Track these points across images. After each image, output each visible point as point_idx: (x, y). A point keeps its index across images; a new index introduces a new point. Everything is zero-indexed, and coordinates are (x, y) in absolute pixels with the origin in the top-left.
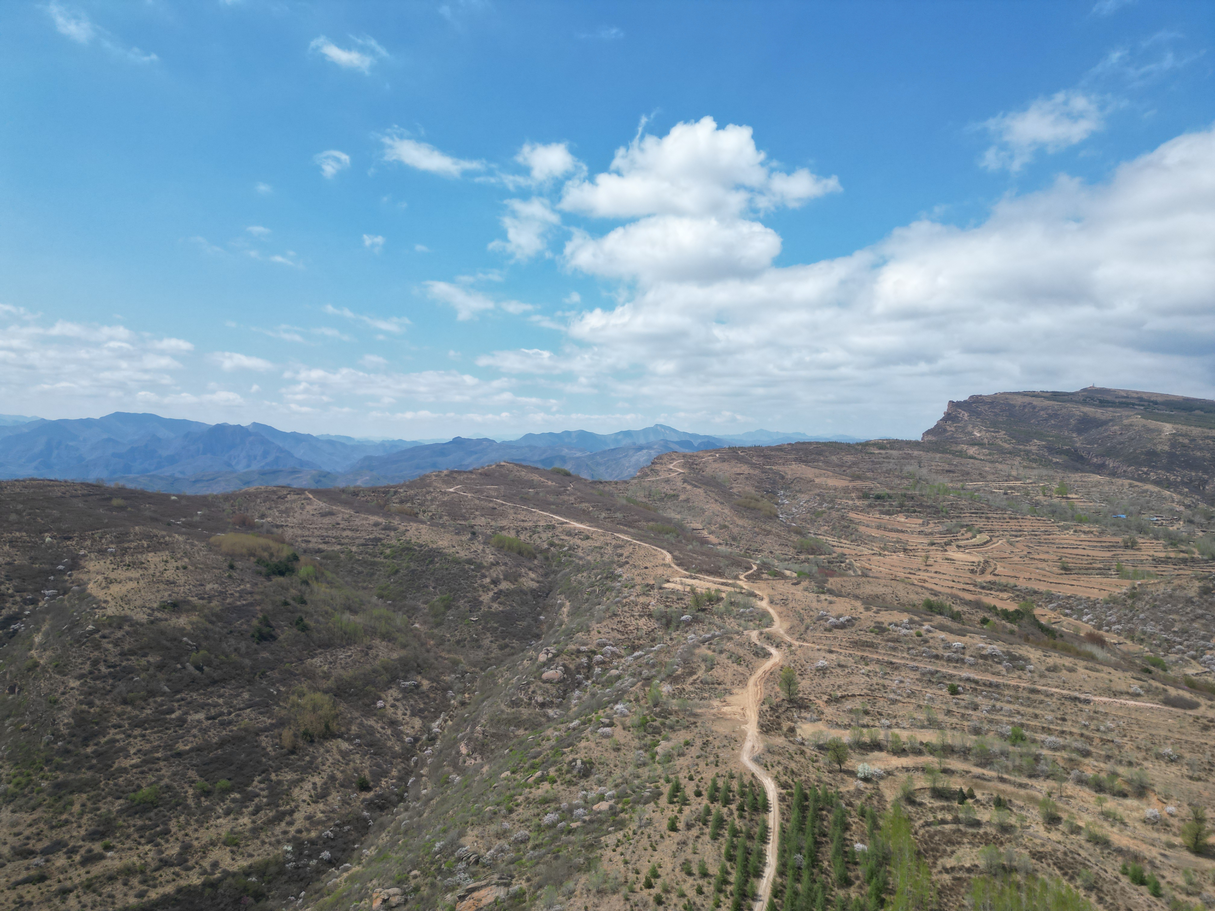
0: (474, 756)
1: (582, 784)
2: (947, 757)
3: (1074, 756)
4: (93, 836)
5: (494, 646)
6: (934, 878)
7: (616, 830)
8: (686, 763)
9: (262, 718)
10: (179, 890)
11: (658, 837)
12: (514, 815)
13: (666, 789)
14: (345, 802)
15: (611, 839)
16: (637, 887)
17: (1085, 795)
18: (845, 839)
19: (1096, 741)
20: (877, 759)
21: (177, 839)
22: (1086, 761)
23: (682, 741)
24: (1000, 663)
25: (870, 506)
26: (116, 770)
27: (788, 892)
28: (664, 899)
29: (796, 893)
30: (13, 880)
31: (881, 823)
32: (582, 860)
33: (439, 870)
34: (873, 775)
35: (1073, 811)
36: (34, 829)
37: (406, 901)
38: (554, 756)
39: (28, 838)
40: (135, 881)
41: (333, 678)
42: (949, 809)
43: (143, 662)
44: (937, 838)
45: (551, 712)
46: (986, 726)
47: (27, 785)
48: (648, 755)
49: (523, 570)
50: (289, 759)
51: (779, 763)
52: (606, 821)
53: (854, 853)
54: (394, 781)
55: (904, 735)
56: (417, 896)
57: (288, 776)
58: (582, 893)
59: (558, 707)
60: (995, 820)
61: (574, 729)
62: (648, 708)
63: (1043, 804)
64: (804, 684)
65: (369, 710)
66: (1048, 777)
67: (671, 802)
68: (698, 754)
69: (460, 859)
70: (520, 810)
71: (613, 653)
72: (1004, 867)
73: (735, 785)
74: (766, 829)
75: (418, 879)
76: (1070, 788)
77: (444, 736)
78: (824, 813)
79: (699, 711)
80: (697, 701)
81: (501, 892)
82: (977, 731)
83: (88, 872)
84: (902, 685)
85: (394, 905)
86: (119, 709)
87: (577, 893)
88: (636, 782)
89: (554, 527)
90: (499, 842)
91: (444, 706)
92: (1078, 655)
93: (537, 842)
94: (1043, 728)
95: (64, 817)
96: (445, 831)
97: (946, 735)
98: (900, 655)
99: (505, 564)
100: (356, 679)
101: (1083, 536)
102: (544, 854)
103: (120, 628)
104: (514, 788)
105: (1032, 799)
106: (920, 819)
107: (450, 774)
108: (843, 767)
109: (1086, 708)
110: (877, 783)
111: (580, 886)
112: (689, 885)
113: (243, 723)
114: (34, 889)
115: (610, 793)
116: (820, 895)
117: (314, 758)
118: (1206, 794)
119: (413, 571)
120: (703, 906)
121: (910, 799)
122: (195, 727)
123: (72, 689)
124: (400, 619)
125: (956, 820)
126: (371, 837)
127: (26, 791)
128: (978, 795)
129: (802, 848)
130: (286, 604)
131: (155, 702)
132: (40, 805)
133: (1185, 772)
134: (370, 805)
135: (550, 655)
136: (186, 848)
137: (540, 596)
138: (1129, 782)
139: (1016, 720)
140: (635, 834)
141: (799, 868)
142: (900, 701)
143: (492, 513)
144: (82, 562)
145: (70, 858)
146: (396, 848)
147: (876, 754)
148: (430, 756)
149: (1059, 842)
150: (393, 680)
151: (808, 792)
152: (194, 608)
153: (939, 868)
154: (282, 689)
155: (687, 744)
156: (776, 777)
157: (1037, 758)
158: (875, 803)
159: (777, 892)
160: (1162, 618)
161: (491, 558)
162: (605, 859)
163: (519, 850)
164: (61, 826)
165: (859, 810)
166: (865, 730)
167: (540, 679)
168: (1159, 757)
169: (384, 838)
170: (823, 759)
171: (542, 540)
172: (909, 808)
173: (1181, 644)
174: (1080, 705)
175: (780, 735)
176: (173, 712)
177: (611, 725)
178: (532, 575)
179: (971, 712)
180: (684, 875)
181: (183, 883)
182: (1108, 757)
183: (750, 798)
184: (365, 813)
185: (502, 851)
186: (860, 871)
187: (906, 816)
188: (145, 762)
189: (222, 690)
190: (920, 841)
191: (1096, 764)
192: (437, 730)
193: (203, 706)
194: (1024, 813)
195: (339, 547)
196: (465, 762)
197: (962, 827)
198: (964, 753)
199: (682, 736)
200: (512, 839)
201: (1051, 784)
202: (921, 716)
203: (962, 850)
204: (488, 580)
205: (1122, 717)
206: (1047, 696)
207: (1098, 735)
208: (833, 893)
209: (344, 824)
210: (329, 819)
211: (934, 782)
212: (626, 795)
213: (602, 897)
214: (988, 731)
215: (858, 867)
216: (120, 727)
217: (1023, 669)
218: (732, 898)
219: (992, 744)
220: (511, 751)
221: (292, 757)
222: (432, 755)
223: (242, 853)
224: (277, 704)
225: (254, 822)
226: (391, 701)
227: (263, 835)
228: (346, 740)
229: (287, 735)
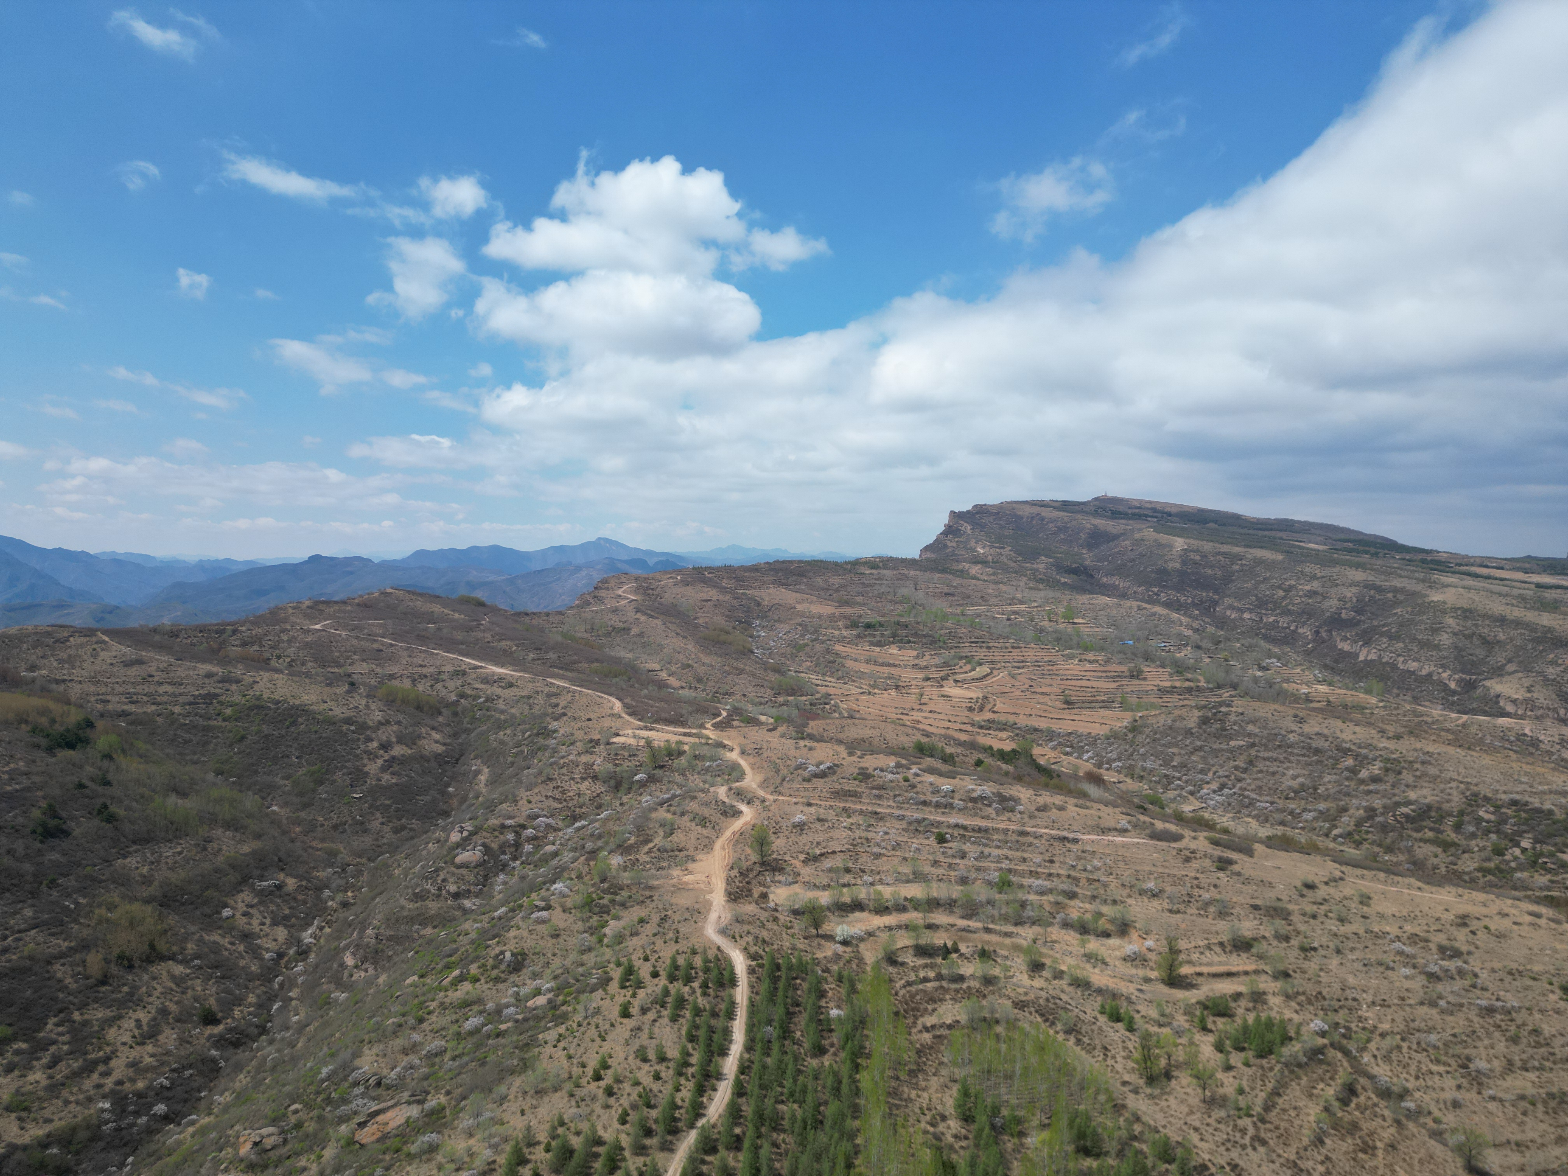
0: (364, 967)
1: (512, 980)
2: (932, 912)
3: (1060, 898)
5: (386, 829)
6: (914, 1037)
7: (556, 1026)
8: (640, 943)
9: (55, 941)
11: (607, 1026)
12: (425, 1025)
13: (617, 974)
14: (183, 1041)
15: (551, 1035)
16: (584, 1081)
17: (1070, 938)
18: (820, 1007)
19: (1083, 882)
20: (858, 921)
22: (1072, 903)
23: (636, 919)
24: (990, 806)
25: (859, 636)
27: (756, 1067)
28: (615, 1090)
29: (764, 1067)
31: (859, 986)
32: (515, 1062)
33: (328, 1100)
34: (853, 937)
35: (1058, 956)
37: (285, 1141)
38: (476, 950)
41: (156, 883)
42: (932, 966)
44: (918, 997)
45: (467, 903)
46: (973, 875)
48: (594, 939)
49: (423, 730)
50: (98, 992)
51: (749, 933)
52: (544, 1017)
53: (829, 1020)
54: (252, 1009)
55: (887, 892)
56: (300, 1134)
57: (99, 1013)
58: (516, 1097)
59: (476, 897)
60: (979, 973)
61: (500, 918)
62: (593, 885)
63: (1027, 951)
64: (779, 844)
65: (211, 921)
66: (1034, 923)
67: (623, 987)
68: (655, 931)
69: (356, 1084)
70: (433, 1018)
71: (548, 826)
72: (985, 1019)
73: (698, 961)
74: (733, 1004)
75: (301, 1113)
76: (1055, 932)
77: (321, 948)
78: (798, 981)
79: (656, 883)
80: (653, 871)
81: (414, 1111)
82: (964, 881)
84: (887, 837)
85: (269, 1147)
87: (511, 1097)
88: (580, 970)
89: (464, 673)
90: (406, 1059)
91: (319, 909)
92: (1069, 792)
93: (456, 1053)
94: (1031, 872)
96: (332, 1055)
97: (931, 888)
98: (885, 803)
99: (399, 723)
100: (190, 882)
101: (1088, 666)
102: (467, 1064)
104: (424, 994)
105: (1017, 948)
106: (901, 979)
107: (331, 993)
108: (820, 932)
109: (1074, 847)
110: (857, 945)
111: (514, 1089)
112: (644, 1072)
113: (26, 948)
115: (548, 986)
116: (790, 1066)
117: (134, 988)
118: (1183, 926)
119: (267, 736)
120: (661, 1091)
121: (891, 959)
124: (250, 801)
125: (939, 977)
126: (222, 1082)
128: (963, 948)
129: (772, 1020)
130: (81, 786)
133: (1166, 906)
134: (220, 1042)
135: (465, 834)
137: (448, 762)
138: (1112, 921)
139: (1003, 866)
140: (579, 1025)
141: (769, 1042)
142: (884, 855)
143: (378, 657)
146: (262, 1088)
147: (857, 914)
148: (300, 975)
149: (1042, 989)
150: (245, 880)
151: (780, 961)
153: (920, 1027)
154: (82, 901)
155: (642, 921)
156: (745, 949)
157: (1023, 905)
158: (854, 966)
159: (744, 1069)
160: (1162, 752)
161: (378, 716)
162: (544, 1057)
163: (433, 1065)
165: (836, 975)
166: (845, 890)
167: (453, 863)
168: (1142, 892)
169: (242, 1080)
170: (798, 925)
171: (449, 691)
172: (891, 969)
173: (1179, 779)
174: (1068, 845)
175: (750, 903)
177: (548, 908)
178: (437, 736)
179: (958, 861)
180: (638, 1062)
182: (1094, 897)
183: (715, 973)
184: (213, 1052)
185: (411, 1068)
186: (835, 1038)
187: (887, 978)
190: (900, 1002)
191: (1081, 905)
192: (311, 940)
194: (1008, 963)
195: (154, 708)
196: (351, 976)
197: (945, 984)
198: (950, 905)
199: (635, 913)
200: (424, 1052)
201: (1037, 929)
202: (906, 870)
203: (944, 1007)
204: (375, 744)
205: (1109, 855)
206: (1036, 837)
207: (1084, 875)
208: (806, 1063)
209: (184, 1068)
210: (162, 1064)
211: (917, 939)
212: (568, 985)
213: (541, 1097)
214: (976, 879)
215: (834, 1034)
217: (1012, 811)
218: (693, 1080)
219: (978, 894)
220: (417, 953)
221: (103, 989)
222: (305, 972)
223: (35, 1120)
224: (76, 921)
225: (50, 1077)
226: (242, 908)
227: (65, 1093)
228: (181, 962)
229: (94, 961)
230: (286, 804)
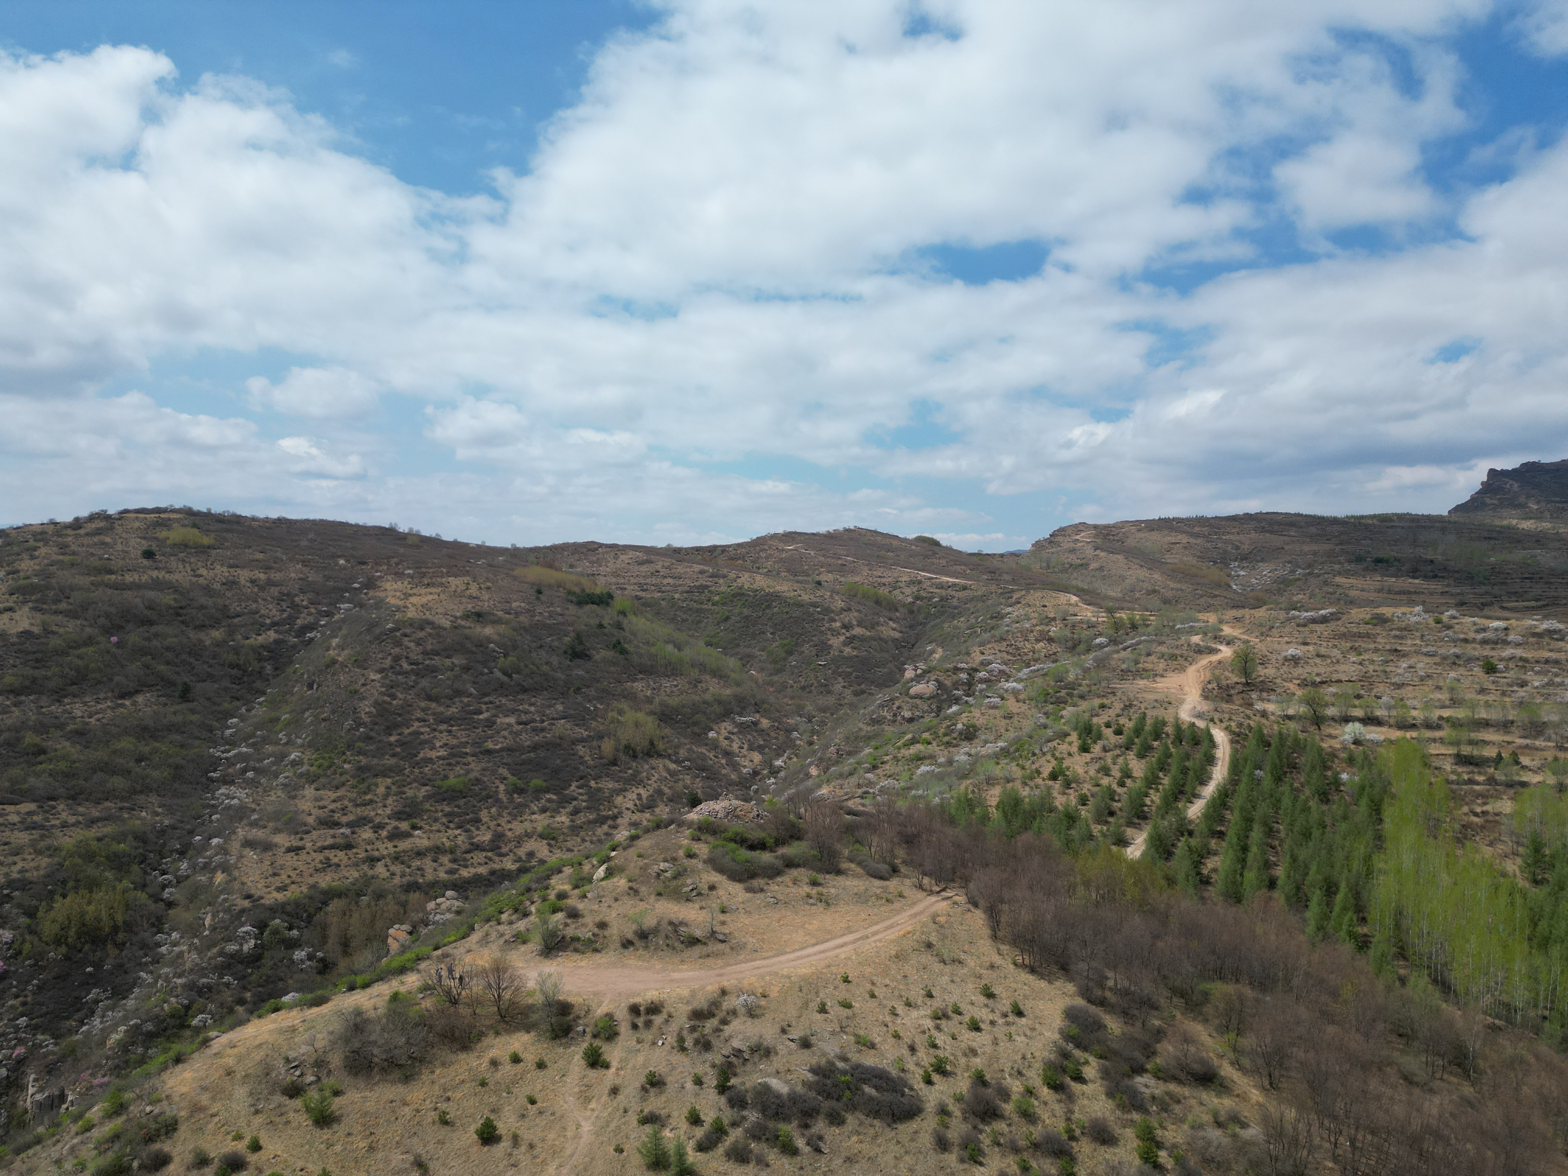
2: (1478, 730)
4: (398, 816)
5: (848, 691)
8: (1102, 720)
9: (577, 730)
10: (493, 873)
11: (1065, 756)
13: (1075, 732)
16: (1039, 779)
20: (1375, 731)
21: (489, 828)
23: (1097, 706)
25: (1366, 569)
26: (422, 759)
27: (1242, 795)
30: (319, 844)
34: (1367, 741)
36: (338, 805)
39: (333, 811)
40: (445, 859)
41: (656, 703)
42: (1480, 773)
43: (448, 662)
44: (1462, 793)
46: (1539, 700)
47: (329, 767)
48: (1050, 718)
49: (881, 619)
50: (610, 770)
51: (1231, 720)
53: (1338, 779)
55: (1414, 714)
57: (609, 785)
60: (1551, 782)
64: (1267, 672)
65: (699, 737)
68: (1118, 713)
70: (887, 767)
74: (1212, 757)
77: (789, 770)
78: (1295, 755)
79: (1119, 686)
80: (1115, 681)
82: (1524, 705)
83: (396, 847)
84: (1412, 670)
86: (423, 704)
89: (920, 583)
91: (789, 745)
95: (368, 797)
97: (1477, 711)
98: (1409, 642)
99: (860, 611)
100: (683, 707)
103: (422, 629)
108: (1323, 731)
110: (1374, 747)
113: (557, 731)
114: (341, 854)
117: (637, 773)
119: (747, 617)
122: (505, 729)
123: (373, 681)
124: (732, 662)
125: (1492, 782)
127: (329, 772)
128: (1526, 762)
129: (1263, 768)
130: (601, 626)
131: (461, 702)
132: (343, 784)
135: (919, 671)
136: (499, 837)
137: (905, 645)
142: (1409, 684)
143: (842, 569)
144: (378, 583)
145: (376, 832)
147: (1374, 727)
148: (772, 785)
150: (726, 714)
151: (1271, 741)
152: (498, 621)
153: (1465, 811)
154: (599, 706)
155: (1103, 707)
156: (1228, 728)
159: (1227, 795)
161: (841, 605)
164: (365, 805)
165: (1346, 759)
166: (1356, 709)
167: (908, 694)
170: (1294, 724)
171: (905, 594)
175: (1231, 704)
176: (481, 713)
178: (894, 626)
179: (1516, 689)
180: (1100, 775)
181: (497, 866)
183: (1190, 738)
186: (1346, 796)
188: (452, 755)
189: (533, 700)
192: (781, 765)
193: (513, 711)
195: (659, 594)
197: (1500, 787)
198: (1504, 726)
199: (1096, 702)
202: (1441, 697)
203: (1500, 802)
204: (838, 624)
216: (424, 721)
218: (1164, 792)
221: (614, 768)
222: (775, 784)
223: (560, 847)
224: (594, 719)
225: (572, 821)
226: (724, 733)
227: (582, 834)
228: (675, 762)
229: (607, 746)
230: (762, 669)
